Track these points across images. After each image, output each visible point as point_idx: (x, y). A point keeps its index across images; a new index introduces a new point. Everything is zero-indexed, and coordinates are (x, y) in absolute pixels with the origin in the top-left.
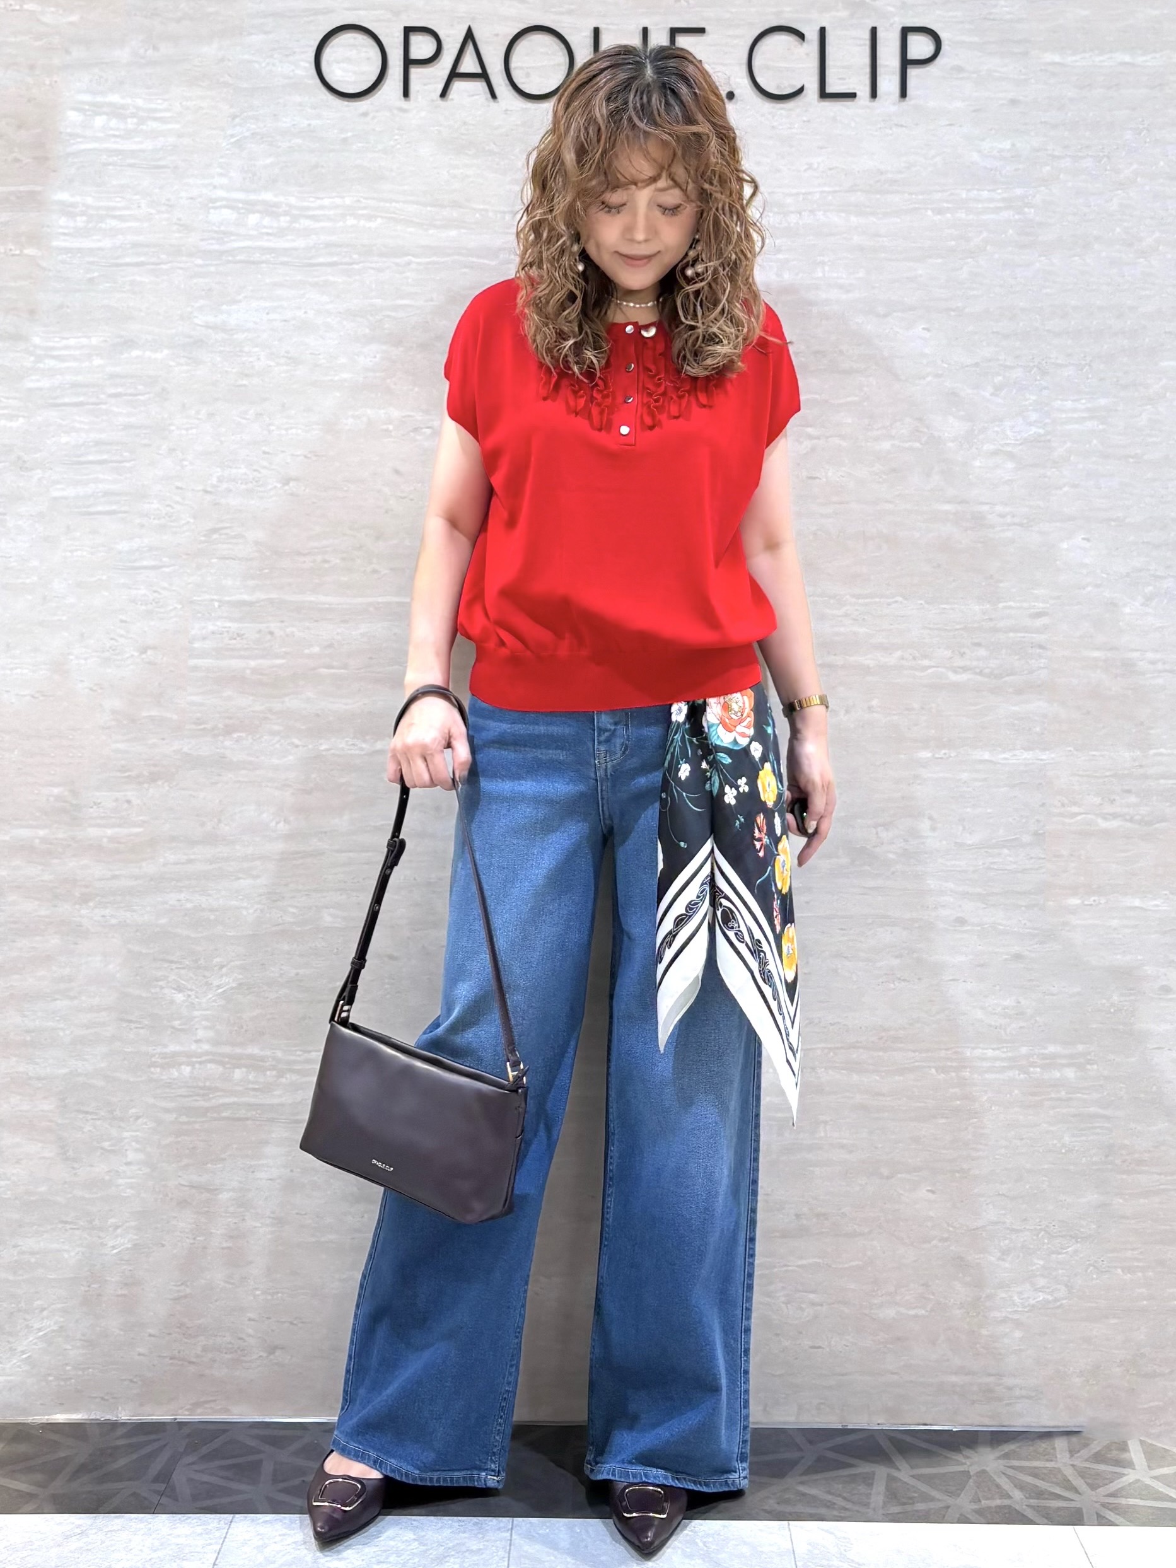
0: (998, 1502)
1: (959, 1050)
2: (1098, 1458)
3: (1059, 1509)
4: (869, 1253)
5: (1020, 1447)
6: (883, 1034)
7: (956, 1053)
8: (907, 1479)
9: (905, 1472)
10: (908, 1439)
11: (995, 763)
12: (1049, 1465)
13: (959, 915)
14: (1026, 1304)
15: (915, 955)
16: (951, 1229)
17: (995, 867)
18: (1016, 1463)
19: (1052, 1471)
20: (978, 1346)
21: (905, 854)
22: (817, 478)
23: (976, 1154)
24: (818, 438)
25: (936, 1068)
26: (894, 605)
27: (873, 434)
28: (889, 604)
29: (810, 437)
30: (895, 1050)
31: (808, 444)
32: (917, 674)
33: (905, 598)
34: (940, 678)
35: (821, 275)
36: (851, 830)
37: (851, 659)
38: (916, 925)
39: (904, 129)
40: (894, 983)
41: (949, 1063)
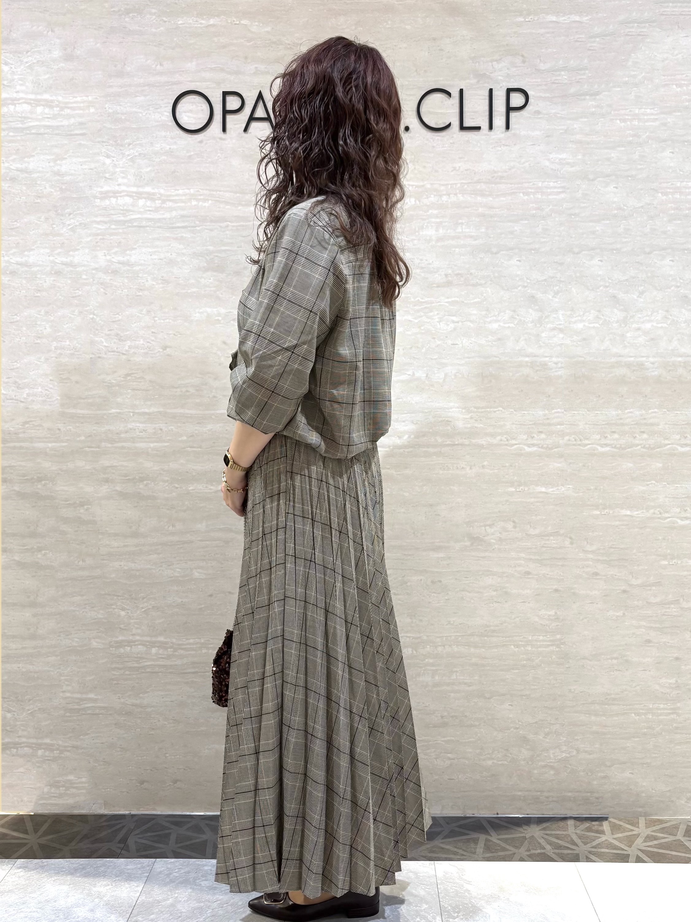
0: (539, 851)
1: (526, 636)
2: (588, 829)
3: (568, 854)
4: (479, 735)
5: (551, 825)
6: (487, 629)
7: (524, 638)
8: (495, 841)
9: (495, 838)
10: (497, 821)
11: (548, 493)
12: (564, 833)
13: (528, 570)
14: (557, 758)
15: (504, 590)
16: (520, 723)
17: (547, 546)
18: (548, 832)
19: (566, 835)
20: (532, 778)
21: (500, 540)
22: (457, 344)
23: (533, 687)
24: (458, 322)
25: (514, 646)
26: (497, 412)
27: (488, 320)
28: (495, 412)
29: (453, 322)
30: (492, 636)
31: (452, 325)
32: (509, 448)
33: (503, 408)
34: (521, 450)
35: (461, 231)
36: (471, 528)
37: (474, 441)
38: (505, 575)
39: (508, 147)
40: (493, 604)
41: (521, 643)
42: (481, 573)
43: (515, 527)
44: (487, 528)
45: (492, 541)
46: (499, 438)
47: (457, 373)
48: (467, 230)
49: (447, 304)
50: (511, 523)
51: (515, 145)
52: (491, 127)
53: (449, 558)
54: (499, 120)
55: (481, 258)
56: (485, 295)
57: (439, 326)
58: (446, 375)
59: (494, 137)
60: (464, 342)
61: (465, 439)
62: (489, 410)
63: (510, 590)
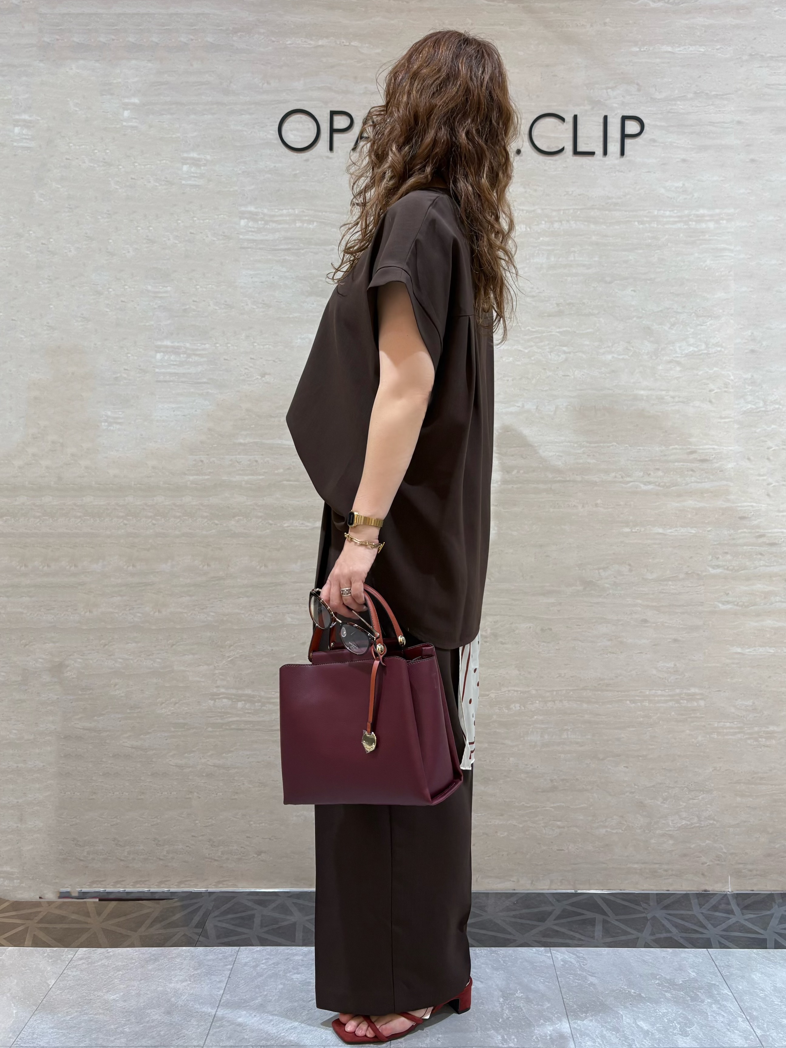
0: (664, 935)
1: (643, 691)
2: (715, 908)
4: (591, 800)
6: (601, 682)
7: (641, 692)
8: (614, 922)
9: (612, 918)
10: (613, 898)
11: (665, 535)
12: (689, 913)
13: (644, 618)
14: (676, 826)
15: (619, 639)
16: (636, 787)
17: (664, 591)
18: (671, 912)
19: (691, 916)
20: (649, 849)
21: (615, 584)
22: (568, 376)
23: (651, 747)
24: (569, 353)
25: (630, 701)
26: (611, 448)
27: (602, 351)
28: (608, 447)
29: (565, 352)
30: (607, 691)
31: (563, 356)
32: (624, 485)
33: (617, 443)
34: (637, 488)
35: (573, 259)
36: (584, 571)
37: (586, 477)
38: (620, 623)
39: (622, 173)
40: (607, 654)
41: (637, 698)
42: (594, 621)
43: (631, 571)
44: (601, 571)
45: (607, 585)
46: (613, 474)
47: (569, 405)
48: (581, 259)
49: (558, 334)
50: (628, 567)
51: (630, 171)
52: (605, 153)
53: (560, 604)
54: (614, 147)
55: (594, 287)
56: (598, 325)
57: (550, 356)
58: (557, 407)
59: (607, 163)
60: (576, 373)
61: (577, 475)
62: (602, 444)
63: (625, 640)
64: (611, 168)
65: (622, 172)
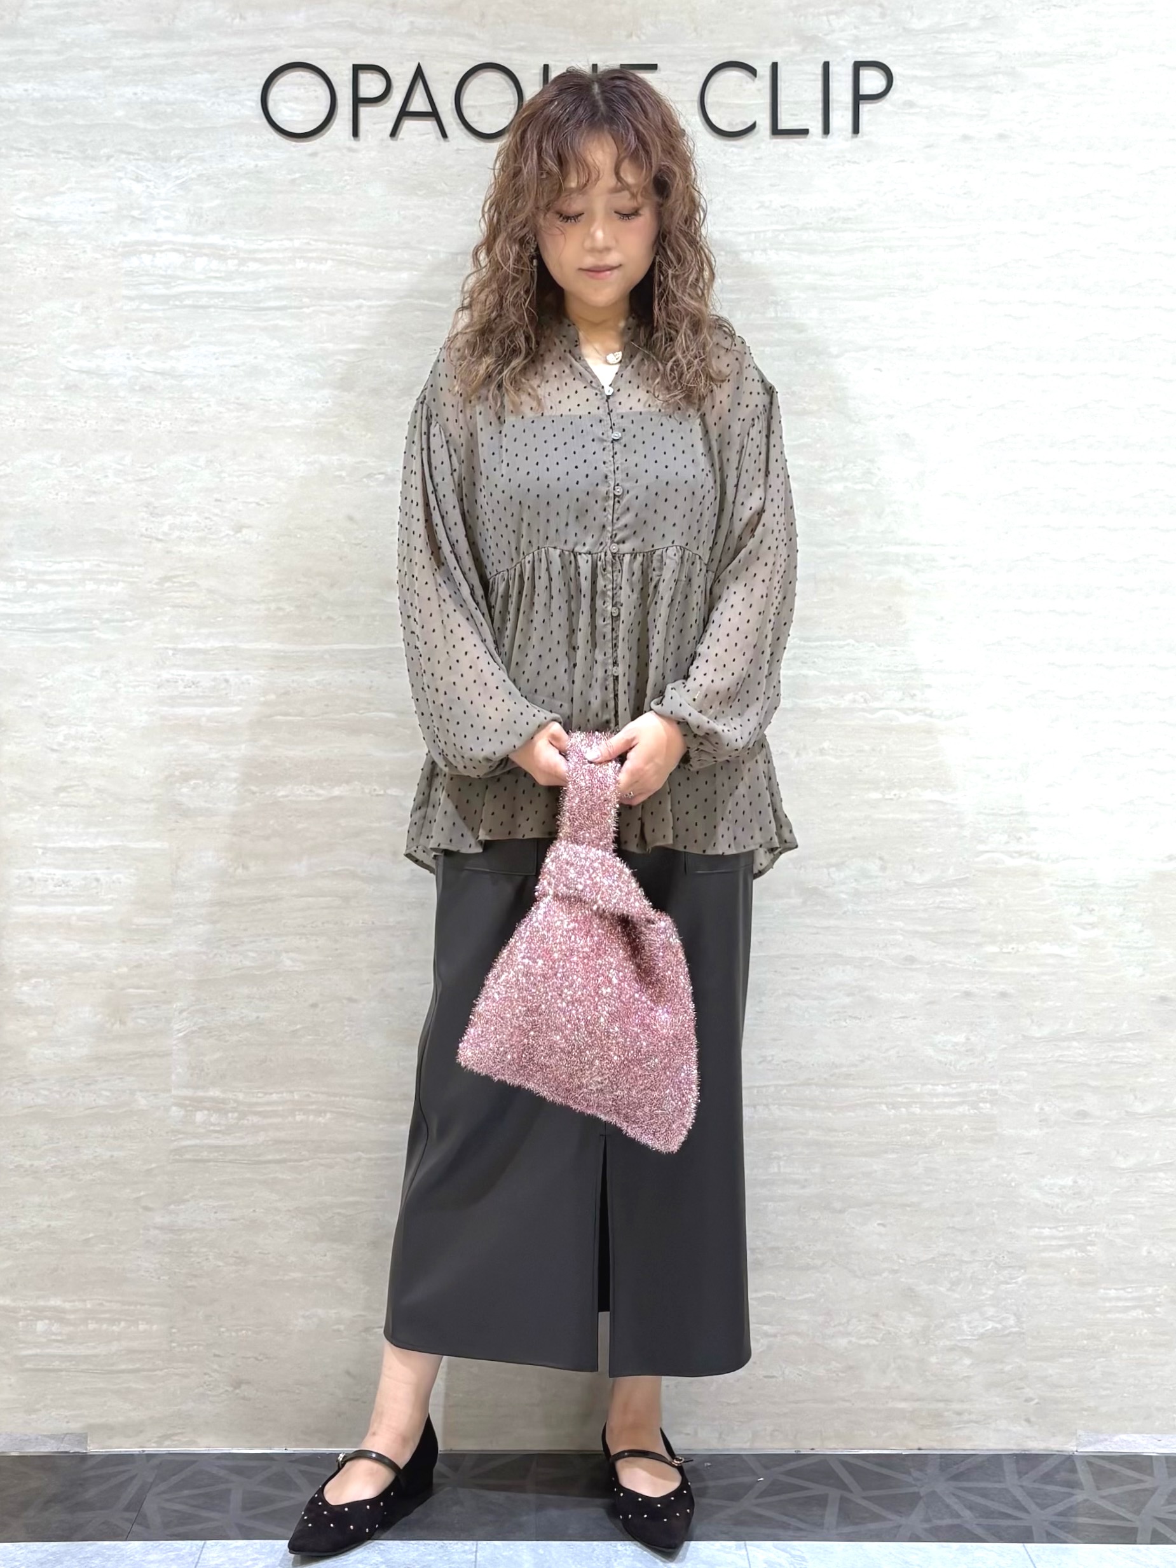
0: (948, 1521)
1: (910, 1086)
2: (1047, 1478)
3: (1008, 1527)
4: (822, 1285)
5: (968, 1469)
6: (837, 1071)
7: (906, 1089)
8: (859, 1501)
9: (858, 1495)
10: (860, 1463)
11: (944, 804)
12: (997, 1485)
13: (909, 953)
14: (976, 1333)
15: (866, 993)
16: (901, 1261)
17: (946, 906)
18: (964, 1485)
19: (1001, 1491)
20: (927, 1373)
21: (857, 894)
23: (925, 1188)
25: (887, 1104)
26: (846, 648)
27: (826, 478)
28: (841, 647)
30: (845, 1087)
32: (869, 716)
33: (857, 641)
34: (891, 720)
35: (773, 315)
36: (802, 871)
37: (801, 702)
38: (867, 964)
39: (856, 166)
40: (845, 1020)
41: (899, 1099)
42: (822, 959)
43: (883, 869)
44: (832, 870)
45: (843, 896)
46: (850, 696)
48: (786, 316)
50: (877, 861)
51: (869, 161)
52: (826, 130)
54: (841, 117)
55: (810, 365)
56: (818, 432)
59: (831, 147)
62: (829, 643)
63: (876, 994)
64: (837, 157)
65: (855, 162)
